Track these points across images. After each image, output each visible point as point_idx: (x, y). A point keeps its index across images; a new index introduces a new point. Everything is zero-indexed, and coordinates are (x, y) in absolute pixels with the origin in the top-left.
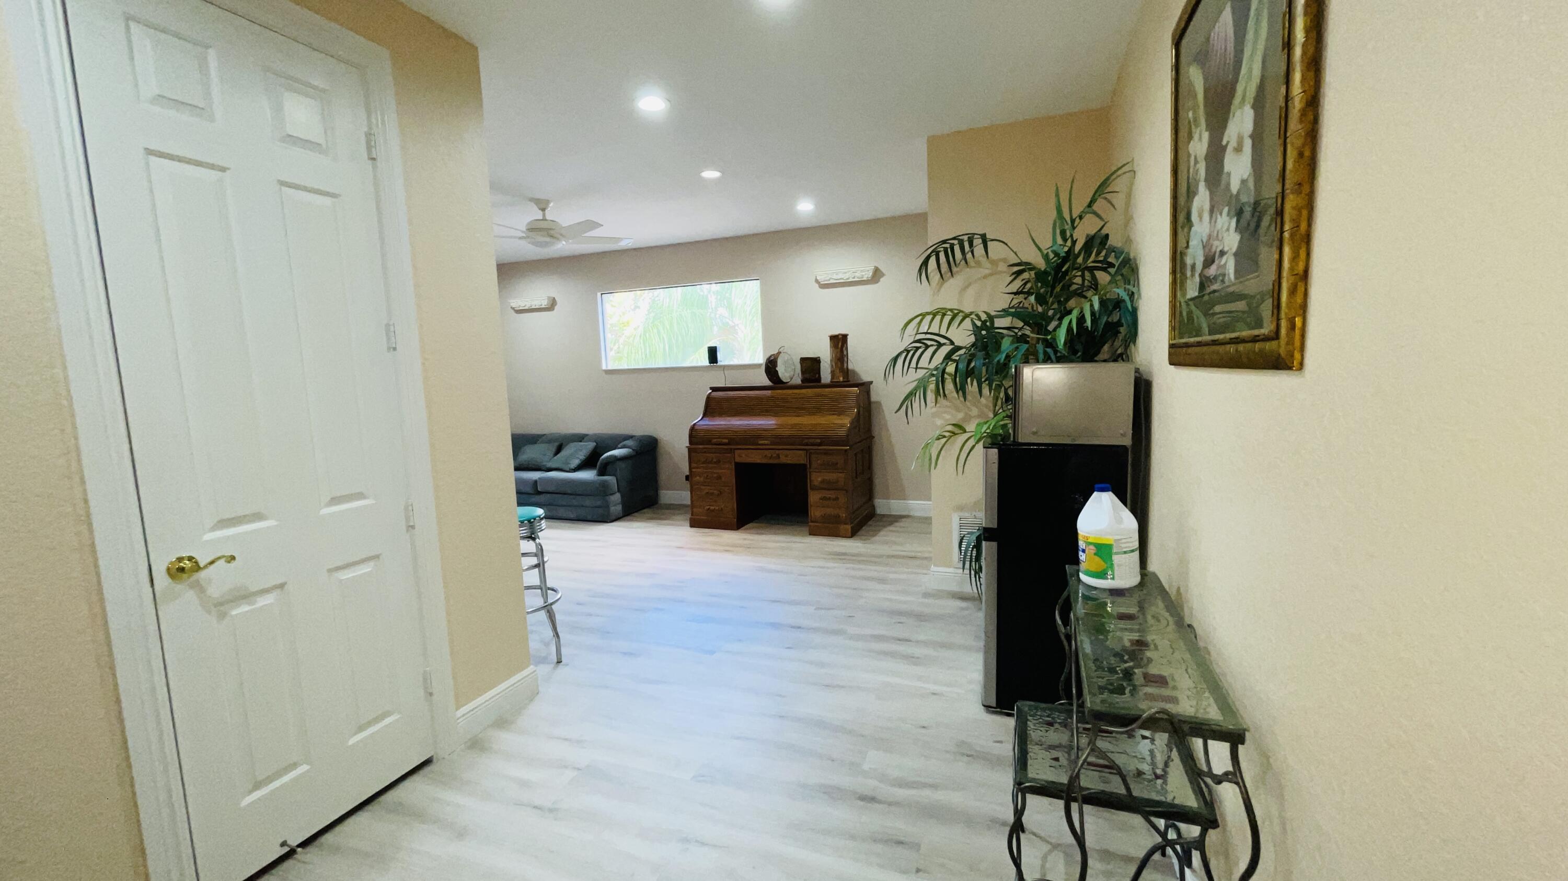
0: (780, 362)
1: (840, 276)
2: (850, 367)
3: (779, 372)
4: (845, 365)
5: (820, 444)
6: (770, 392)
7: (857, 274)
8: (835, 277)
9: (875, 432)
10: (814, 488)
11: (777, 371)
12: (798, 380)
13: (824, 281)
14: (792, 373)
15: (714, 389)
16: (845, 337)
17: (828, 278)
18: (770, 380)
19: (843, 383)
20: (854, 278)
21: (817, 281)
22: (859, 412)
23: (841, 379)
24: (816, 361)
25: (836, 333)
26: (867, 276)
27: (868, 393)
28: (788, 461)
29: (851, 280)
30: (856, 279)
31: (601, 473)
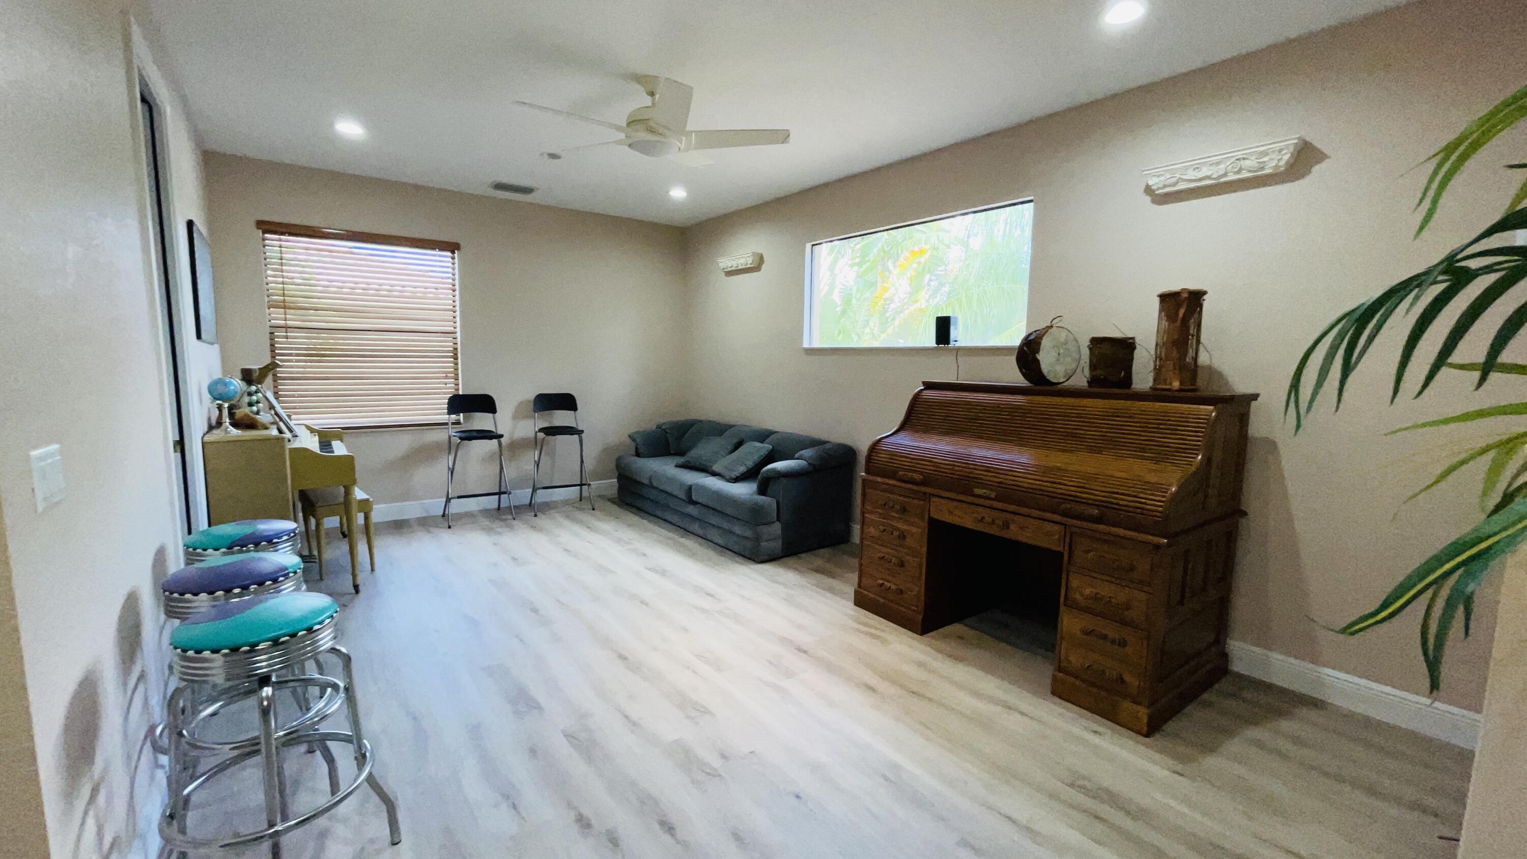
0: (1046, 343)
1: (1205, 172)
2: (1203, 359)
3: (1041, 363)
4: (1191, 353)
5: (1098, 520)
6: (1019, 398)
7: (1247, 163)
8: (1191, 174)
9: (1252, 502)
10: (1074, 606)
11: (1038, 361)
12: (1081, 380)
13: (1165, 186)
14: (1074, 366)
15: (929, 386)
16: (1195, 299)
17: (1174, 180)
18: (1024, 375)
19: (1177, 394)
20: (1239, 172)
21: (1148, 190)
22: (1208, 461)
23: (1176, 384)
24: (1126, 346)
25: (1175, 287)
26: (1274, 164)
27: (1243, 419)
28: (1025, 537)
29: (1231, 177)
30: (1245, 175)
31: (762, 491)
